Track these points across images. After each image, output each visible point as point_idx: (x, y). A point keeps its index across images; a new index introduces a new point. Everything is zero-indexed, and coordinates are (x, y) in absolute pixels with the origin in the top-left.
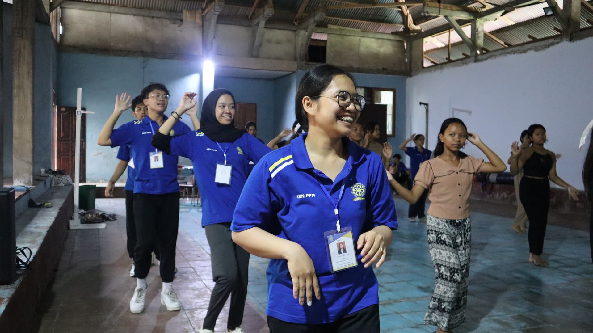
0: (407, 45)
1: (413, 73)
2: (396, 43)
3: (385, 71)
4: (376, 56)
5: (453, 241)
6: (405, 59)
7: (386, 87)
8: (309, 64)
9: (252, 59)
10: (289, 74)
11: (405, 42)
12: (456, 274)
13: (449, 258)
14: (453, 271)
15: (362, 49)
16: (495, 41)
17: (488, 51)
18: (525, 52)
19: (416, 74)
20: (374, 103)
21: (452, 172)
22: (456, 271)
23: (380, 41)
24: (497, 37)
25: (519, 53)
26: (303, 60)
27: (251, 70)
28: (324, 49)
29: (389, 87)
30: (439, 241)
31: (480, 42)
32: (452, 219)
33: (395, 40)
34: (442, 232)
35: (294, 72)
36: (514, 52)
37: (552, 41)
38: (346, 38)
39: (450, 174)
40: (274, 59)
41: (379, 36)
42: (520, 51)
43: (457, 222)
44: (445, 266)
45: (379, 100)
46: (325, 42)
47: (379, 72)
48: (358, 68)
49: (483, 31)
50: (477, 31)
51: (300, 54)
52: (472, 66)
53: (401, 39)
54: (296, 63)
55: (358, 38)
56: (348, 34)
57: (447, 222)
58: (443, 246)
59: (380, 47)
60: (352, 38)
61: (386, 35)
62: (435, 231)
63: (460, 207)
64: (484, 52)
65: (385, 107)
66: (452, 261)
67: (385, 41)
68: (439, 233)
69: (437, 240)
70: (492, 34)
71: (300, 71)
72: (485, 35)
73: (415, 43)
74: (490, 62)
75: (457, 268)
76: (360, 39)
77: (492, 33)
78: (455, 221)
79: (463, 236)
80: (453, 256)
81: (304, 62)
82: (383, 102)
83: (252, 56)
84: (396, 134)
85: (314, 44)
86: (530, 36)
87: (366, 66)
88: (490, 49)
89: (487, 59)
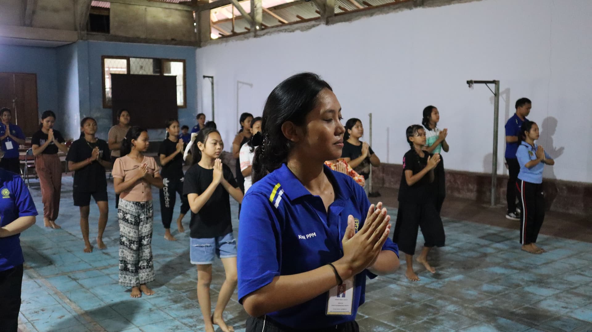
0: (196, 15)
1: (202, 44)
2: (185, 13)
3: (174, 41)
4: (164, 26)
5: (135, 220)
6: (194, 30)
7: (176, 58)
8: (91, 34)
9: (25, 27)
10: (68, 44)
11: (194, 12)
12: (132, 245)
13: (129, 233)
14: (131, 242)
15: (149, 19)
16: (274, 17)
17: (266, 27)
18: (293, 31)
19: (205, 45)
20: (163, 74)
21: (137, 167)
22: (132, 242)
23: (167, 10)
24: (275, 13)
25: (288, 32)
26: (83, 30)
27: (25, 40)
28: (108, 18)
29: (179, 58)
30: (124, 219)
31: (259, 17)
32: (138, 201)
33: (183, 10)
34: (128, 212)
35: (74, 43)
36: (286, 31)
37: (313, 23)
38: (131, 7)
39: (135, 168)
40: (51, 28)
41: (166, 6)
42: (290, 30)
43: (141, 203)
44: (126, 237)
45: (169, 71)
46: (108, 9)
47: (166, 42)
48: (145, 39)
49: (262, 7)
50: (256, 7)
51: (80, 24)
52: (252, 41)
53: (189, 9)
54: (75, 32)
55: (144, 7)
56: (133, 3)
57: (133, 203)
58: (126, 223)
59: (168, 17)
60: (138, 7)
61: (174, 4)
62: (123, 211)
63: (143, 192)
64: (263, 27)
65: (174, 78)
66: (131, 235)
67: (173, 11)
68: (125, 213)
69: (123, 218)
70: (271, 11)
71: (81, 41)
72: (264, 11)
73: (203, 13)
74: (266, 37)
75: (134, 240)
76: (146, 9)
77: (270, 9)
78: (140, 202)
79: (145, 213)
80: (133, 231)
81: (85, 32)
82: (173, 74)
83: (24, 25)
84: (188, 104)
85: (96, 13)
86: (298, 17)
87: (154, 36)
88: (268, 25)
89: (264, 35)
